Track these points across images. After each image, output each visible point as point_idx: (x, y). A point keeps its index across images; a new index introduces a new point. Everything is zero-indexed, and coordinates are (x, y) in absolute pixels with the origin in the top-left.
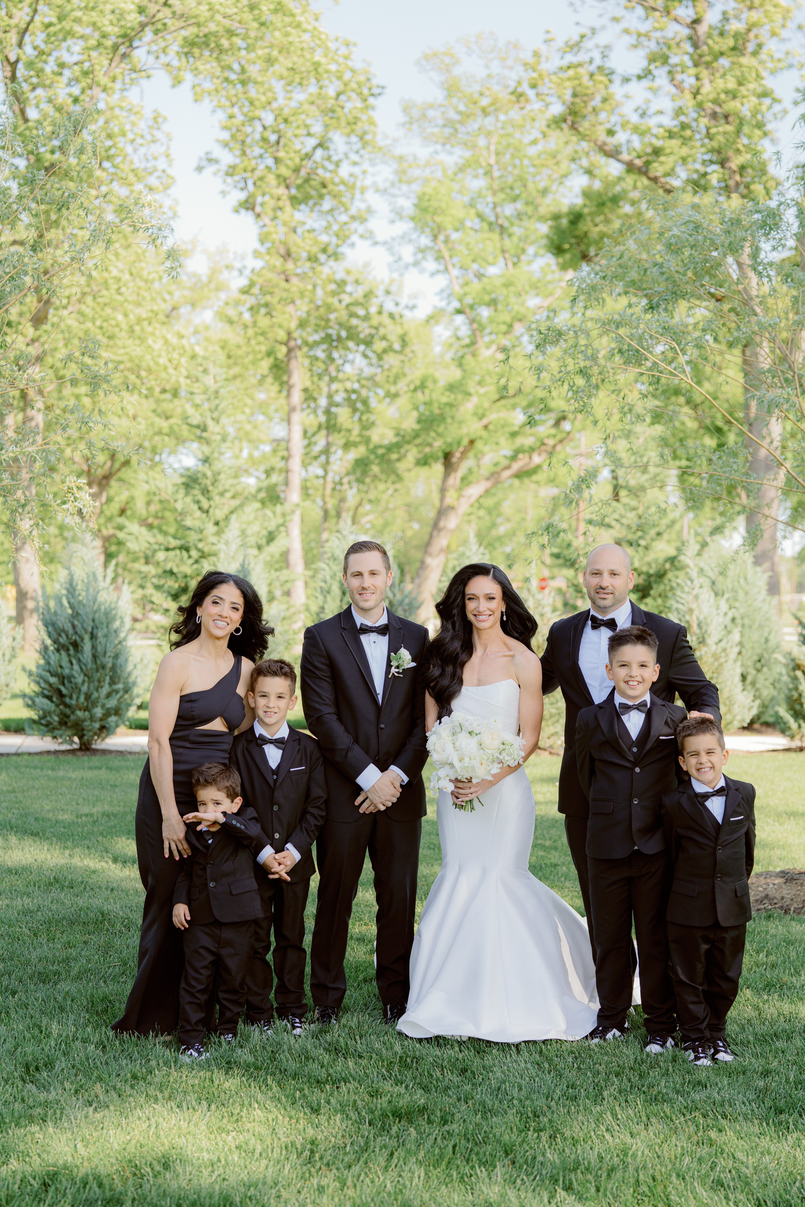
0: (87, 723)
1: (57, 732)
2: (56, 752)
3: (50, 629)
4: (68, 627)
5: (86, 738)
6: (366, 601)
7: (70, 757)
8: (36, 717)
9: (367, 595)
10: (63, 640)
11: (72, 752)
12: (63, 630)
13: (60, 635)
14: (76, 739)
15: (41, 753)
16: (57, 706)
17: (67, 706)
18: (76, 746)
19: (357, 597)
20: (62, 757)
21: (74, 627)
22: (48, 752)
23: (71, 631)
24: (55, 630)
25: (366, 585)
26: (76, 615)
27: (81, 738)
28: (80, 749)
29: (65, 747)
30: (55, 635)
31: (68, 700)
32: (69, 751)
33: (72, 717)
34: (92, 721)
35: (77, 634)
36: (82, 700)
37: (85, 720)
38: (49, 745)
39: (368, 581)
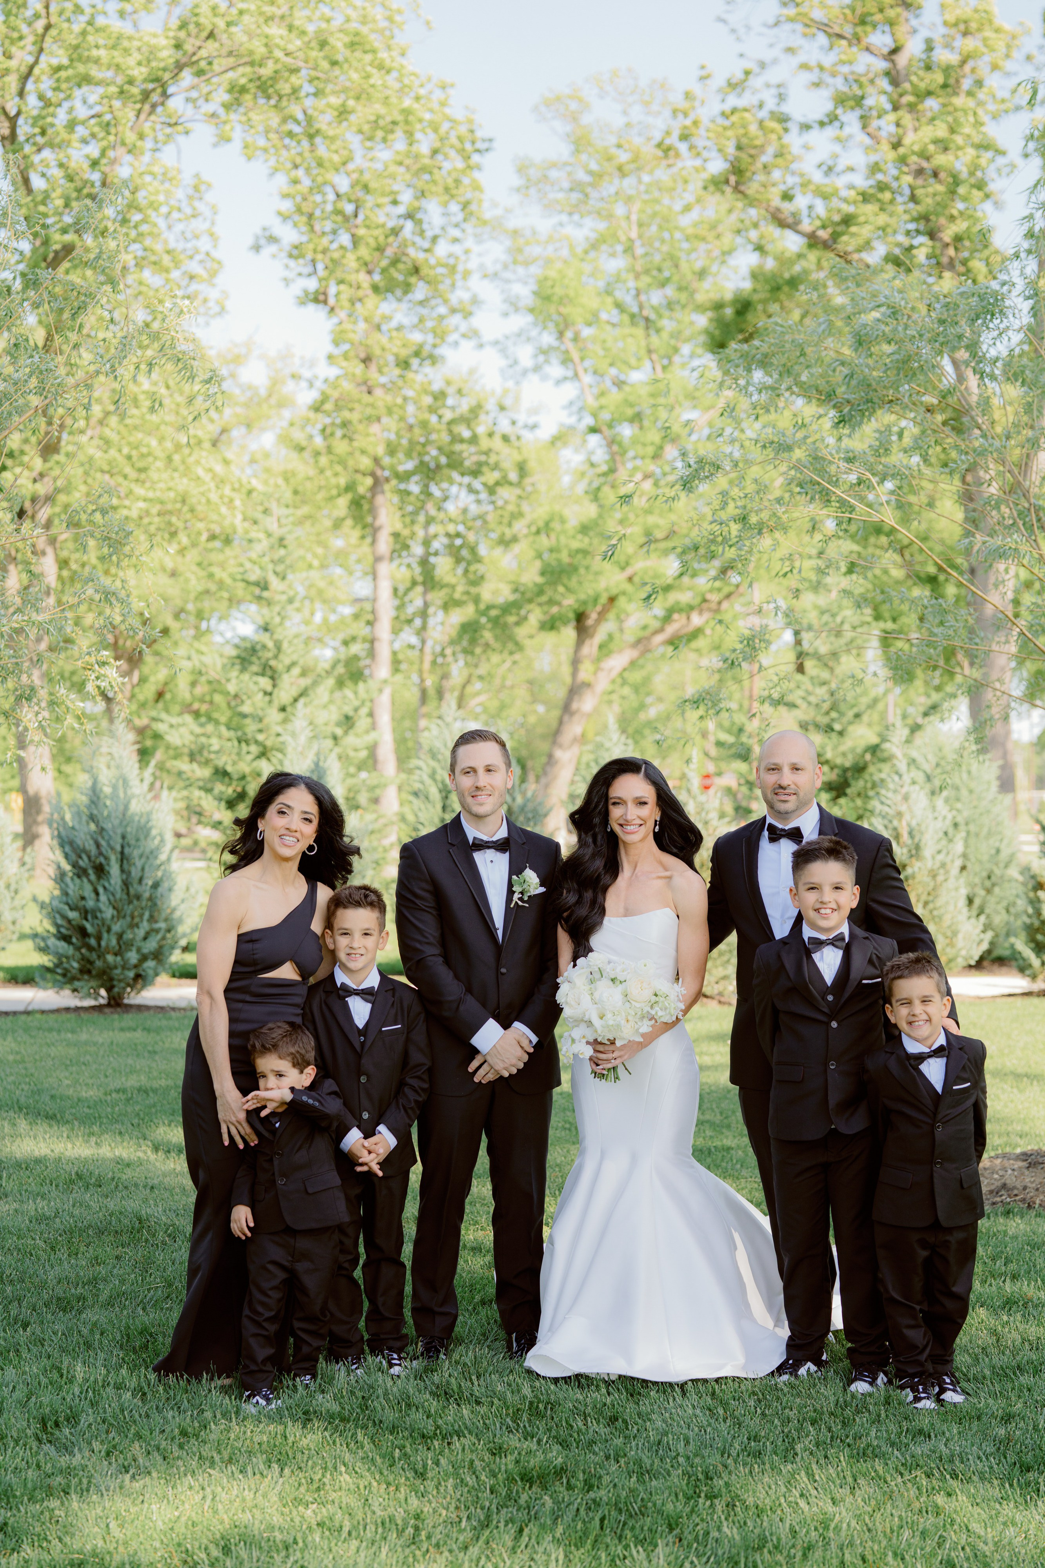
0: (118, 971)
1: (77, 983)
2: (77, 1009)
3: (67, 849)
4: (91, 846)
5: (116, 990)
6: (481, 805)
7: (95, 1015)
8: (50, 965)
9: (482, 798)
10: (84, 863)
11: (99, 1008)
12: (84, 850)
13: (80, 857)
14: (103, 992)
15: (58, 1011)
16: (78, 949)
17: (90, 949)
18: (103, 1001)
19: (469, 800)
20: (85, 1016)
21: (98, 846)
22: (67, 1009)
23: (94, 851)
24: (74, 850)
25: (481, 784)
26: (99, 830)
27: (109, 990)
28: (109, 1005)
29: (90, 1002)
30: (73, 857)
31: (93, 942)
32: (93, 1008)
33: (99, 964)
34: (124, 968)
35: (101, 854)
36: (114, 942)
37: (116, 967)
38: (68, 1000)
39: (483, 779)
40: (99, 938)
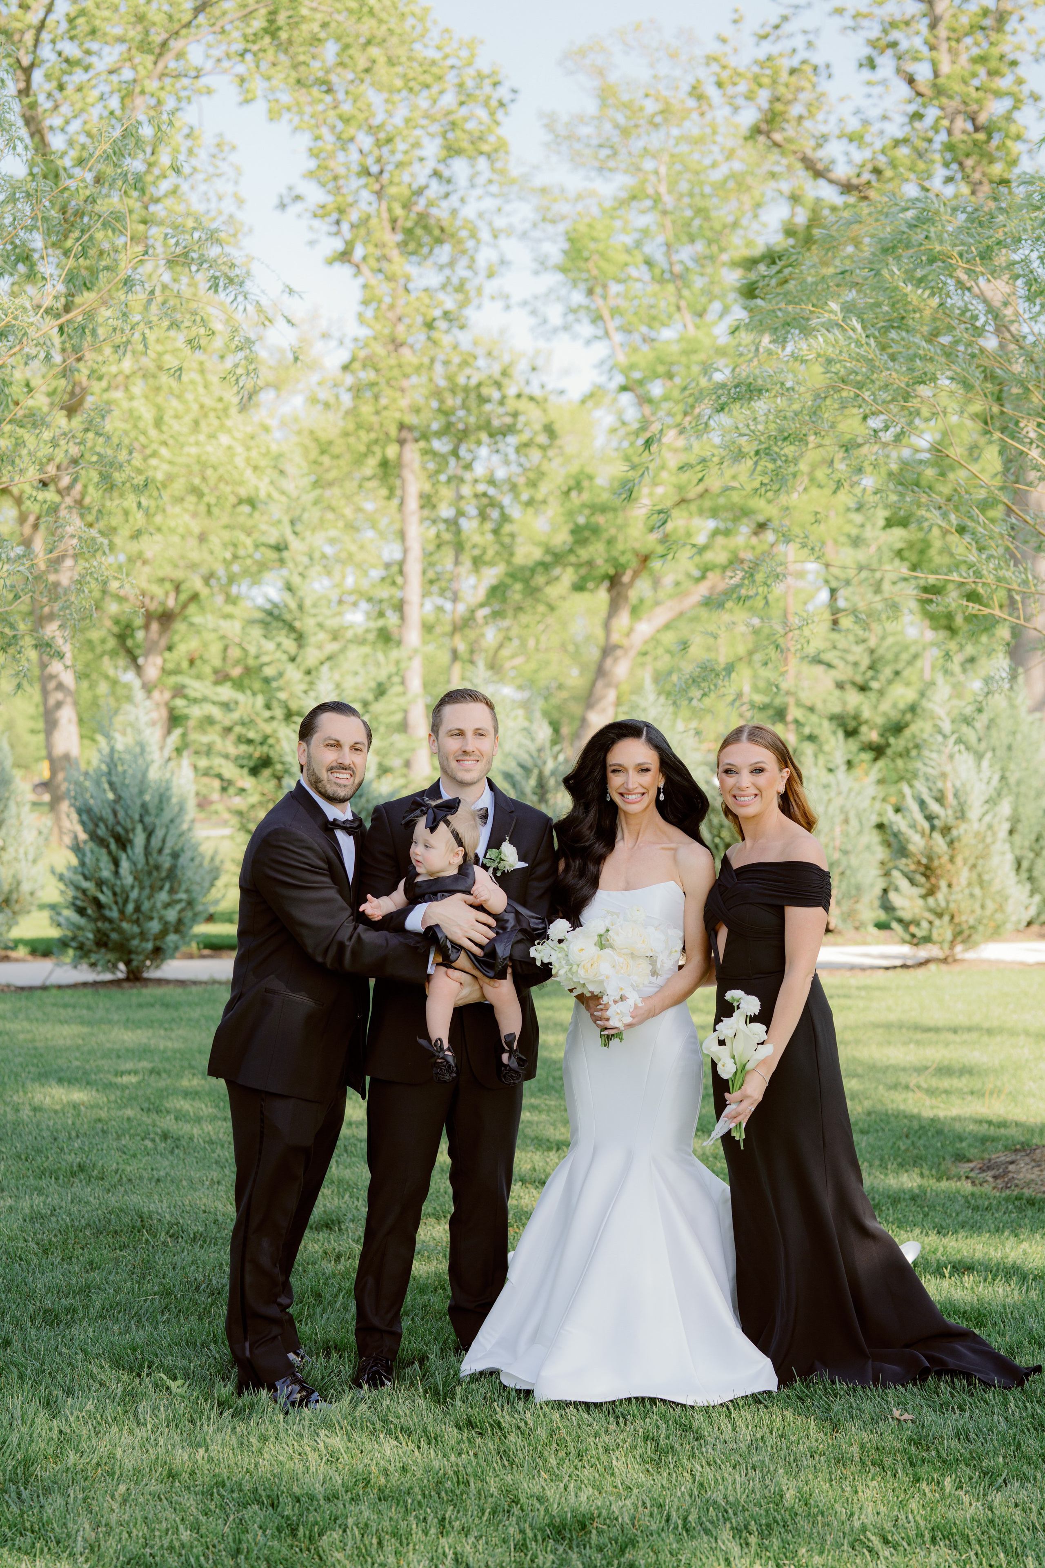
0: (136, 943)
1: (94, 957)
2: (95, 984)
4: (107, 814)
5: (135, 963)
6: (466, 771)
7: (115, 992)
8: (64, 938)
9: (469, 763)
10: (102, 831)
11: (117, 983)
12: (101, 819)
13: (97, 826)
14: (122, 966)
15: (74, 986)
16: (93, 921)
18: (120, 975)
19: (454, 764)
20: (102, 991)
21: (115, 813)
22: (85, 984)
23: (111, 821)
24: (91, 819)
25: (469, 748)
26: (119, 800)
27: (128, 963)
28: (127, 979)
29: (108, 976)
30: (91, 826)
31: (108, 913)
32: (111, 982)
33: (115, 936)
34: (143, 939)
35: (118, 823)
37: (134, 938)
38: (85, 974)
39: (472, 743)
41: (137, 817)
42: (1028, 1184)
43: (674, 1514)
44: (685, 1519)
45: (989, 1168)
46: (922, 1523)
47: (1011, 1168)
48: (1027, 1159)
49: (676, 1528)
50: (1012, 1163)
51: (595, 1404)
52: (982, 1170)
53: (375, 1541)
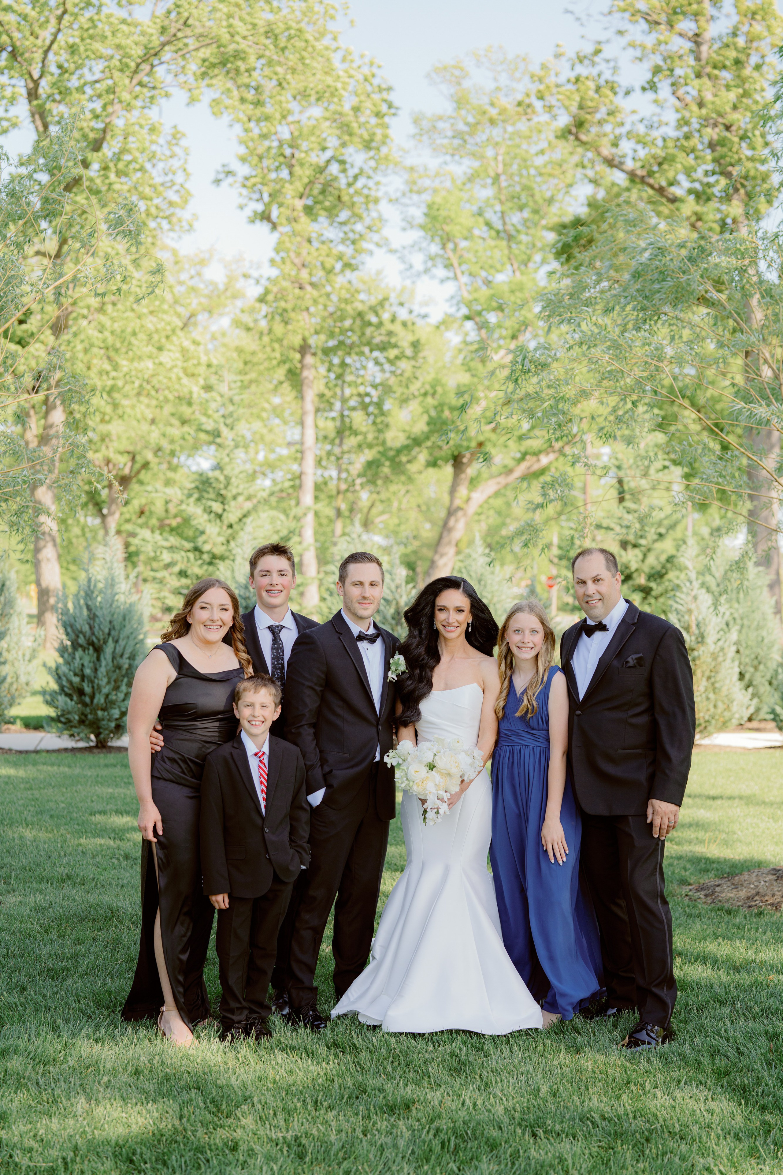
0: (105, 722)
1: (75, 730)
2: (73, 750)
3: (69, 630)
4: (86, 628)
5: (102, 736)
6: (365, 609)
7: (86, 754)
8: (54, 715)
9: (366, 605)
10: (81, 640)
11: (89, 749)
12: (81, 632)
13: (78, 637)
14: (92, 737)
15: (58, 751)
16: (77, 704)
17: (85, 705)
18: (92, 744)
19: (356, 605)
20: (78, 755)
21: (91, 628)
22: (66, 750)
23: (88, 633)
24: (73, 631)
25: (365, 595)
26: (93, 617)
27: (97, 736)
28: (97, 747)
29: (82, 744)
30: (73, 636)
31: (87, 700)
32: (86, 749)
33: (90, 717)
34: (109, 720)
35: (94, 634)
36: (102, 700)
37: (103, 720)
38: (66, 742)
39: (368, 591)
40: (92, 697)
41: (107, 631)
42: (727, 901)
43: (468, 1101)
44: (475, 1104)
45: (702, 889)
46: (628, 1108)
47: (717, 889)
48: (729, 883)
49: (468, 1108)
50: (718, 886)
51: (419, 1034)
52: (697, 890)
53: (271, 1112)
